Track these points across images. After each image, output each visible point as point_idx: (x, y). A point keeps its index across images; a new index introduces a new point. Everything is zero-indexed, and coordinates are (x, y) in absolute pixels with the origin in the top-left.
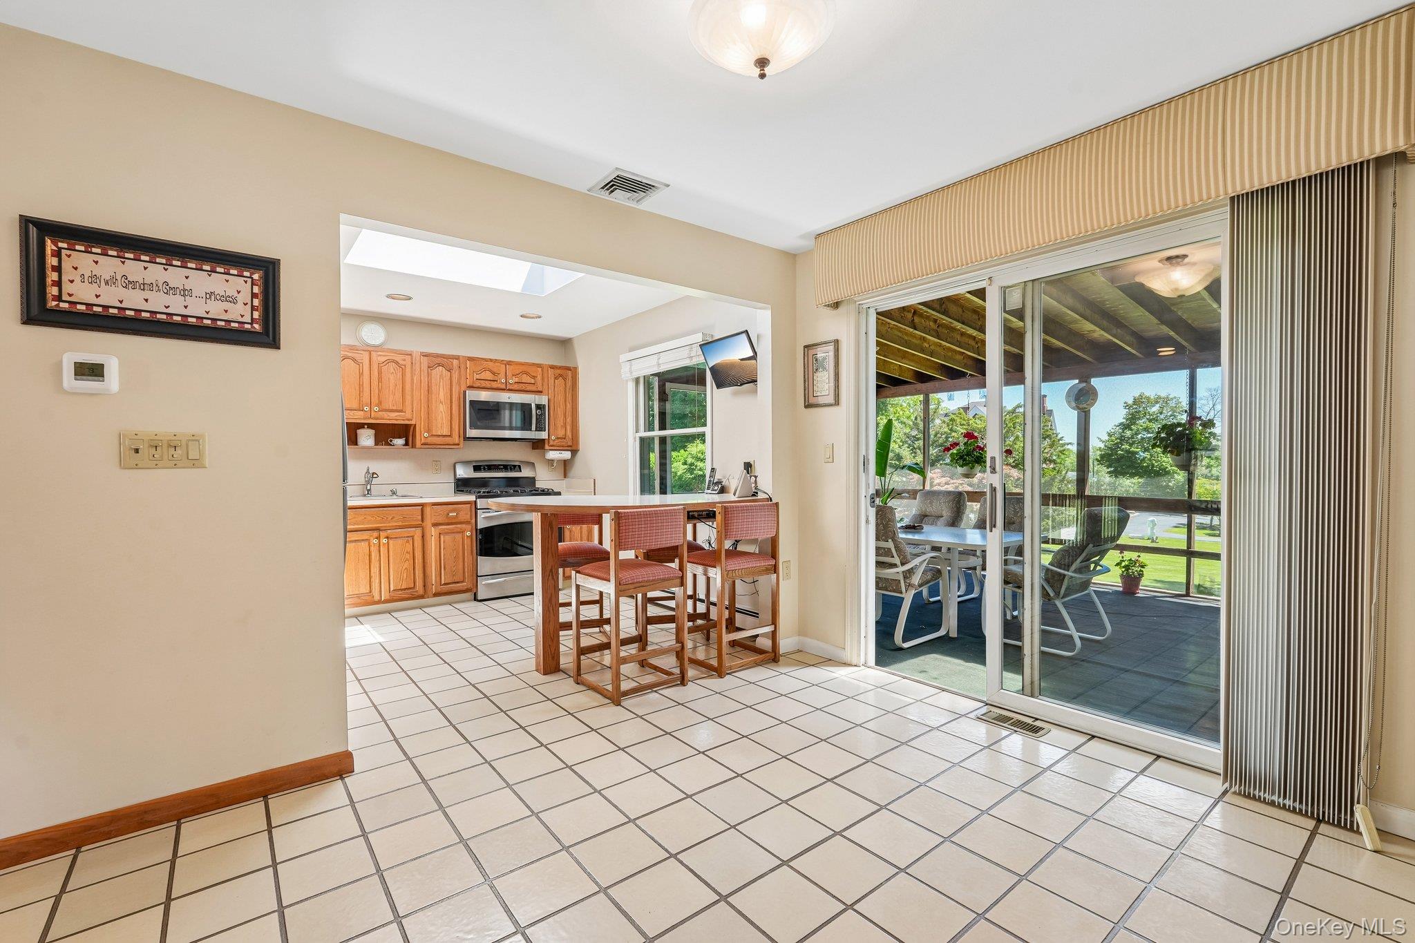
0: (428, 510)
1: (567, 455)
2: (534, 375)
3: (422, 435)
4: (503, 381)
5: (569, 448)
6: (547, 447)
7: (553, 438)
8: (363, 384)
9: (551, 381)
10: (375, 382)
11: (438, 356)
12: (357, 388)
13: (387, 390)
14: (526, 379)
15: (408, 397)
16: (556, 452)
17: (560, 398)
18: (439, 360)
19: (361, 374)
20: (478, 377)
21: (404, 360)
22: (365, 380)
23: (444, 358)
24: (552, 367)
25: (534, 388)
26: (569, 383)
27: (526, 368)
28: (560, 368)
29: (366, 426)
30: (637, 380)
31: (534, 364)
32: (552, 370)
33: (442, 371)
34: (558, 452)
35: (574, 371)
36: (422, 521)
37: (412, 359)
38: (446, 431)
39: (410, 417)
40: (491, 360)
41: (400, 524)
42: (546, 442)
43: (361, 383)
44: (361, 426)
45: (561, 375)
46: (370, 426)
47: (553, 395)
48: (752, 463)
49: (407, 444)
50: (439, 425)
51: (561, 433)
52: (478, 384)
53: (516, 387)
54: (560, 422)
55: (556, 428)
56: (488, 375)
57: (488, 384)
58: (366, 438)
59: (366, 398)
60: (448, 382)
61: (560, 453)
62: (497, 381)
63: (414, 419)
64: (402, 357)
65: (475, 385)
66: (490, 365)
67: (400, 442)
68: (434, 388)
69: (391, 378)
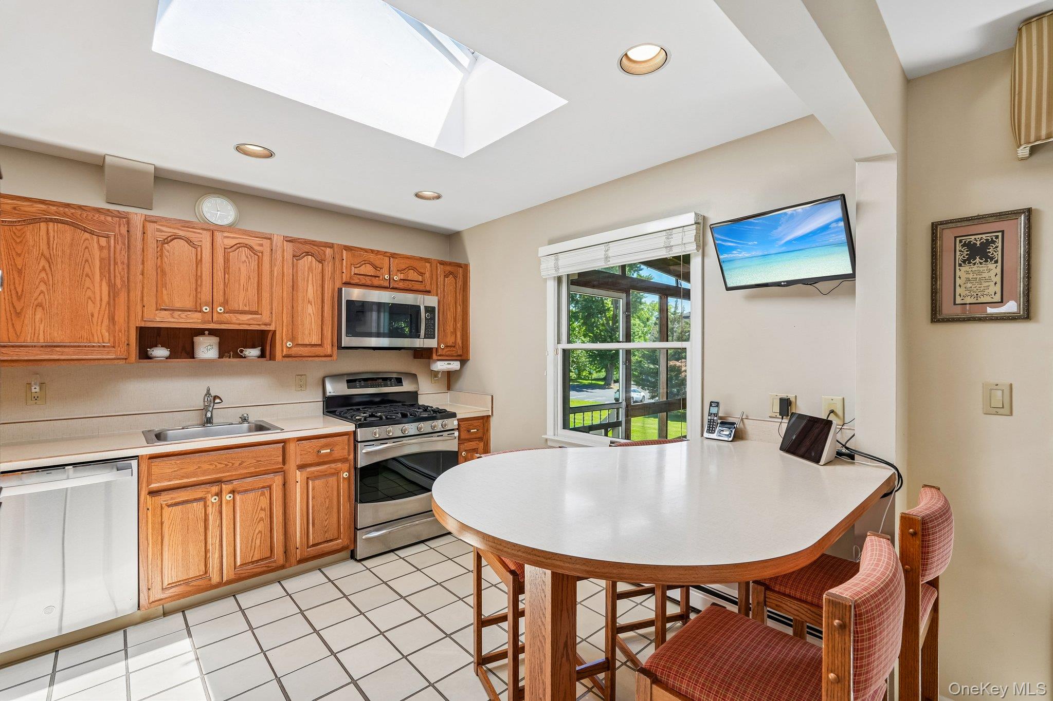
0: (291, 447)
1: (455, 365)
2: (422, 271)
3: (283, 345)
4: (387, 277)
5: (459, 358)
6: (435, 357)
7: (442, 346)
8: (201, 276)
9: (441, 279)
10: (219, 274)
11: (306, 242)
12: (194, 281)
13: (237, 285)
14: (412, 275)
15: (266, 295)
16: (444, 362)
17: (450, 299)
18: (307, 248)
19: (199, 262)
20: (356, 271)
21: (261, 245)
22: (204, 269)
23: (314, 245)
24: (442, 263)
25: (421, 287)
26: (460, 283)
27: (413, 263)
28: (450, 264)
29: (207, 332)
30: (559, 279)
31: (421, 259)
32: (442, 266)
33: (311, 262)
34: (446, 362)
35: (465, 268)
36: (284, 462)
37: (271, 244)
38: (315, 340)
39: (267, 321)
40: (372, 251)
41: (252, 470)
42: (434, 351)
43: (199, 274)
44: (200, 332)
45: (451, 273)
46: (213, 332)
47: (443, 296)
48: (793, 399)
49: (262, 355)
50: (307, 332)
51: (450, 340)
52: (356, 281)
53: (401, 285)
54: (450, 329)
55: (445, 336)
56: (368, 269)
57: (368, 281)
58: (207, 349)
59: (205, 295)
60: (319, 277)
61: (448, 364)
62: (378, 277)
63: (273, 324)
64: (258, 241)
65: (352, 282)
66: (372, 257)
67: (253, 353)
68: (301, 283)
69: (243, 268)
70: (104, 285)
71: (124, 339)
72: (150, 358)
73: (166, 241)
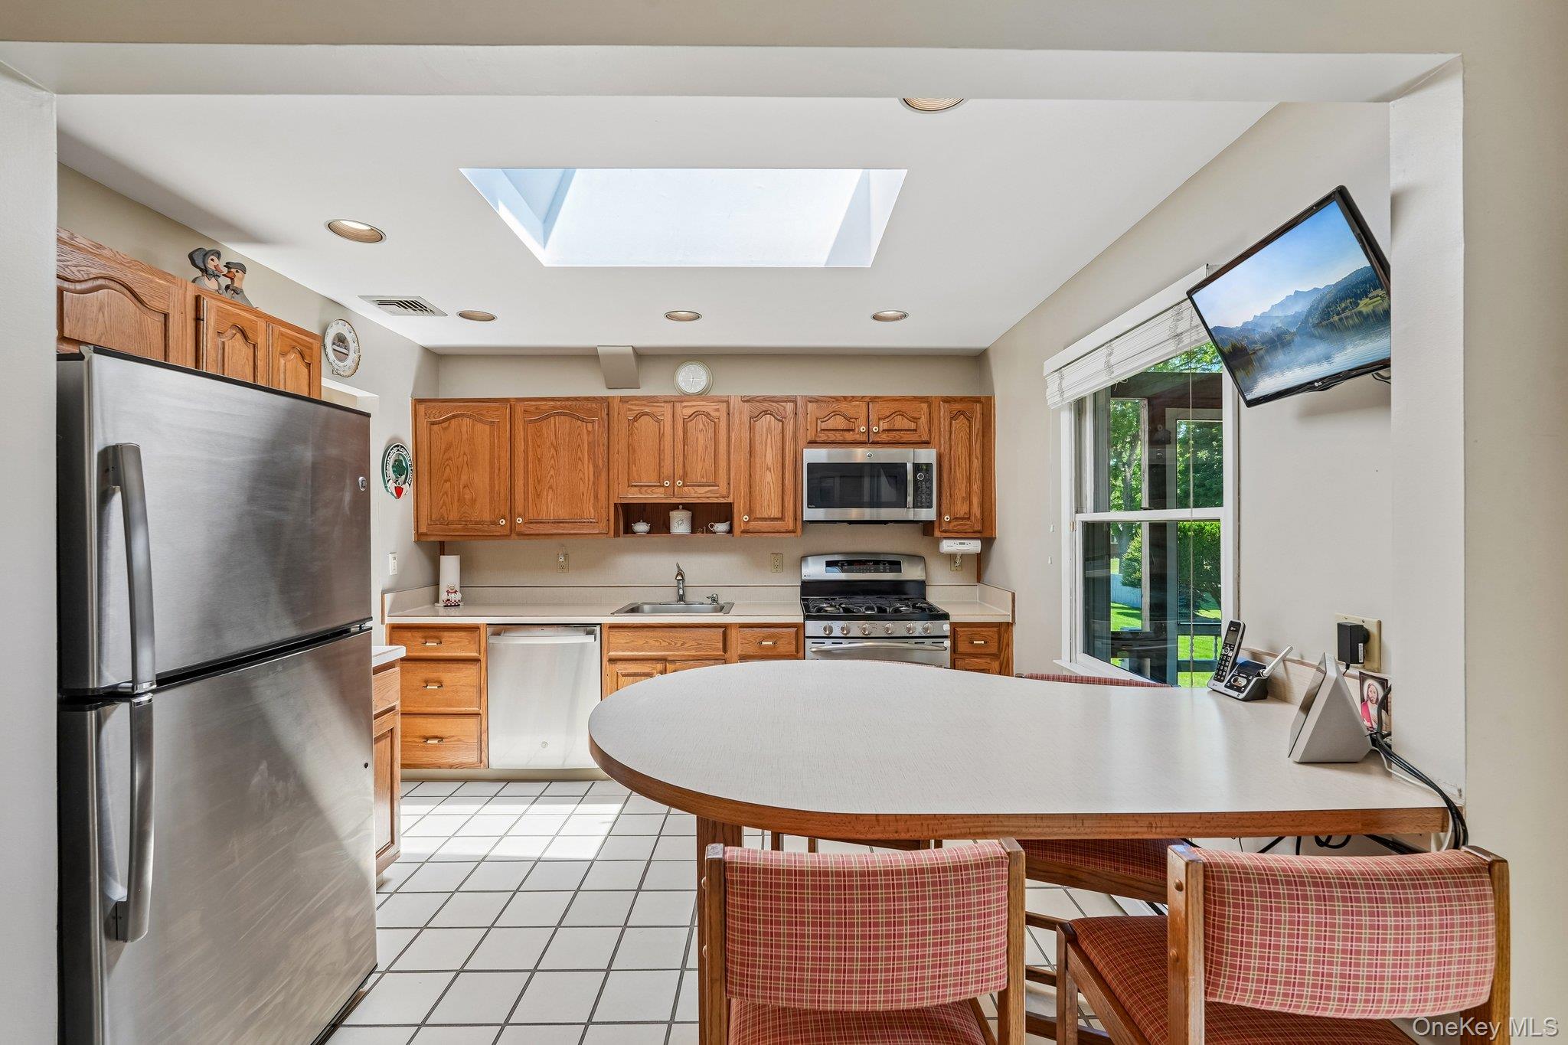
0: (733, 634)
1: (974, 546)
2: (915, 415)
3: (741, 518)
4: (863, 429)
5: (978, 535)
6: (937, 534)
7: (947, 518)
8: (664, 450)
9: (944, 424)
10: (679, 445)
11: (765, 399)
12: (657, 455)
13: (695, 457)
14: (901, 423)
15: (723, 464)
16: (955, 541)
17: (960, 450)
18: (765, 406)
19: (661, 436)
20: (824, 426)
21: (717, 410)
22: (666, 443)
23: (773, 402)
24: (947, 400)
25: (914, 438)
26: (977, 426)
27: (901, 405)
28: (962, 400)
29: (681, 507)
30: (1079, 406)
31: (915, 399)
32: (947, 405)
33: (770, 422)
34: (958, 541)
35: (986, 405)
36: (725, 650)
37: (728, 407)
38: (775, 512)
39: (724, 492)
40: (845, 398)
41: (693, 653)
42: (936, 525)
43: (662, 448)
44: (675, 507)
45: (961, 413)
47: (947, 446)
48: (1373, 629)
49: (730, 531)
50: (765, 504)
51: (961, 509)
52: (823, 437)
53: (884, 437)
54: (960, 490)
55: (952, 503)
56: (838, 422)
57: (838, 437)
58: (680, 524)
59: (667, 470)
60: (779, 438)
61: (960, 544)
62: (853, 430)
63: (731, 496)
64: (714, 406)
65: (818, 440)
66: (843, 406)
67: (721, 527)
68: (758, 447)
69: (700, 437)
70: (591, 466)
71: (605, 515)
72: (635, 533)
73: (636, 419)
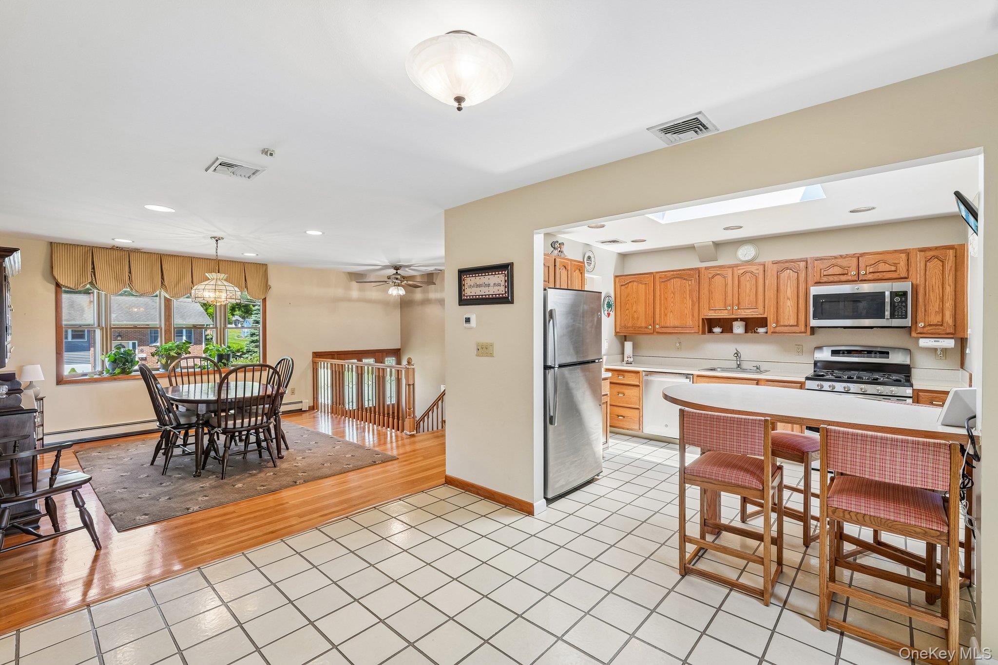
1: (948, 343)
2: (896, 262)
3: (772, 325)
4: (854, 273)
5: (952, 336)
6: (914, 334)
7: (921, 325)
9: (920, 265)
10: (736, 289)
11: (787, 261)
12: (724, 294)
13: (745, 294)
14: (882, 267)
15: (761, 297)
16: (930, 339)
17: (934, 281)
18: (787, 265)
19: (726, 285)
20: (825, 273)
21: (758, 269)
22: (729, 288)
23: (791, 262)
24: (924, 250)
26: (950, 265)
27: (884, 256)
28: (936, 248)
29: (739, 320)
31: (896, 251)
32: (922, 253)
33: (790, 273)
34: (933, 340)
35: (961, 248)
37: (764, 267)
38: (792, 322)
39: (761, 312)
40: (841, 256)
42: (912, 329)
43: (726, 291)
44: (736, 320)
45: (936, 257)
46: (742, 319)
47: (923, 279)
49: (768, 332)
50: (786, 318)
51: (935, 319)
52: (825, 279)
53: (870, 277)
54: (934, 306)
55: (926, 316)
56: (837, 270)
57: (837, 278)
58: (738, 328)
59: (729, 301)
60: (795, 282)
61: (935, 341)
62: (847, 274)
63: (766, 313)
64: (756, 267)
65: (821, 281)
66: (840, 262)
67: (761, 330)
68: (782, 287)
69: (748, 284)
70: (690, 301)
71: (697, 324)
72: (714, 333)
73: (713, 277)
